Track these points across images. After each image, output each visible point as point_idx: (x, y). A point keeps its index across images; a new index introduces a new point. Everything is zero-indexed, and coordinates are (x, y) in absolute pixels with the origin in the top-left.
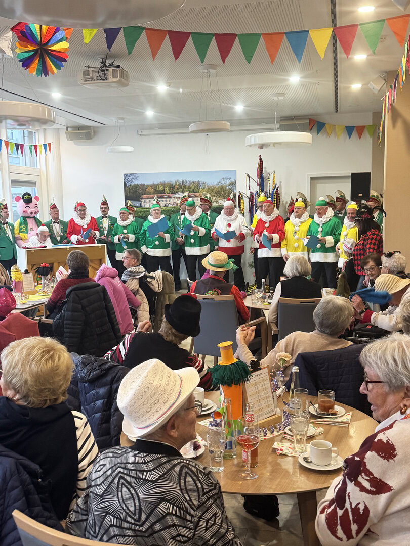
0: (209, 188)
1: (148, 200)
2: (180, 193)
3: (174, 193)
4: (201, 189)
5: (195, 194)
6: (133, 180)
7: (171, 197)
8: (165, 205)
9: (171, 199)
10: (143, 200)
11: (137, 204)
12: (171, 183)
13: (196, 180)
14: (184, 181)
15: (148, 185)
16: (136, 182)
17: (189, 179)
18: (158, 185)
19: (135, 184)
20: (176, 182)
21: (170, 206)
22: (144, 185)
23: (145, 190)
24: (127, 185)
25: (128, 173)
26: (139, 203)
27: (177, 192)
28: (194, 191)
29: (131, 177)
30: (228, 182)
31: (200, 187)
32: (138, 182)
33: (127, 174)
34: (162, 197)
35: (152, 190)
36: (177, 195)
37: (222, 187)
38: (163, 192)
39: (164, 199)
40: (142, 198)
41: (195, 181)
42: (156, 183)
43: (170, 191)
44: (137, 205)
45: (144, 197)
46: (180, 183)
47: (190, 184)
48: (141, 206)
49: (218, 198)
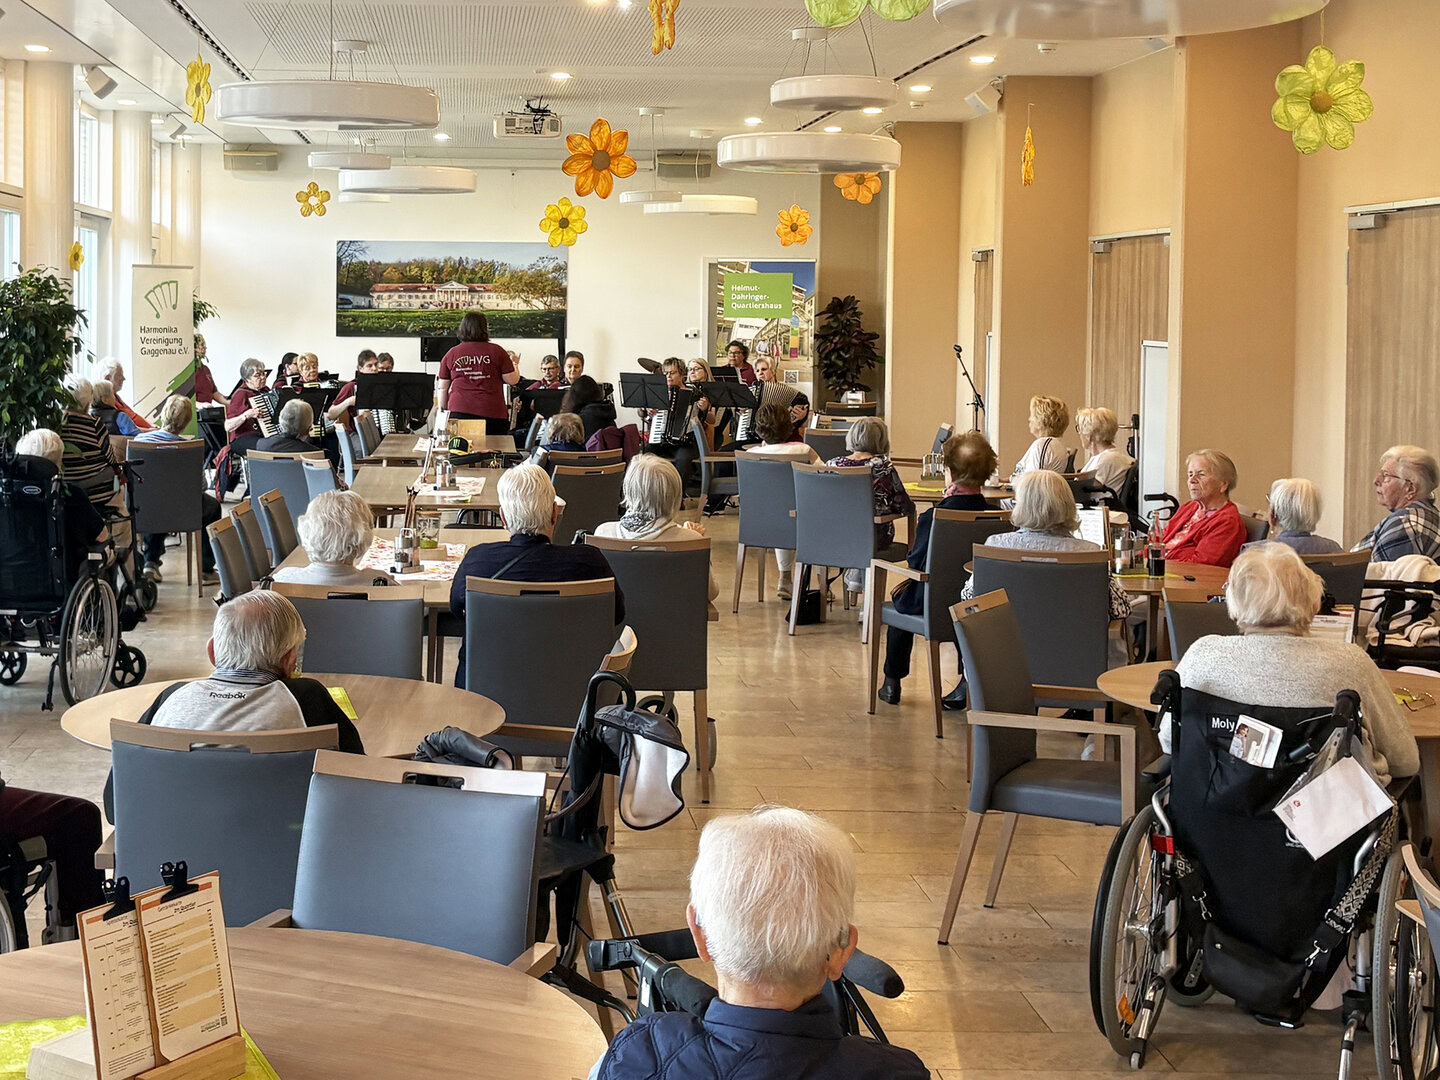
0: (512, 276)
1: (386, 295)
2: (454, 283)
3: (440, 281)
4: (497, 277)
5: (484, 285)
6: (357, 254)
7: (434, 291)
8: (422, 306)
9: (436, 294)
10: (375, 295)
11: (362, 301)
12: (437, 262)
13: (487, 259)
14: (464, 258)
15: (387, 265)
16: (362, 258)
17: (473, 256)
18: (409, 264)
19: (361, 262)
20: (446, 261)
21: (432, 307)
22: (379, 263)
23: (382, 275)
24: (344, 263)
25: (347, 238)
26: (367, 299)
27: (447, 281)
28: (482, 280)
29: (353, 247)
30: (551, 266)
31: (494, 272)
32: (367, 258)
33: (344, 242)
34: (416, 290)
35: (396, 275)
36: (447, 286)
37: (540, 274)
38: (419, 279)
39: (420, 294)
40: (374, 291)
41: (485, 260)
42: (405, 260)
43: (434, 279)
44: (363, 304)
45: (378, 289)
46: (455, 264)
47: (476, 265)
48: (370, 307)
49: (531, 296)
